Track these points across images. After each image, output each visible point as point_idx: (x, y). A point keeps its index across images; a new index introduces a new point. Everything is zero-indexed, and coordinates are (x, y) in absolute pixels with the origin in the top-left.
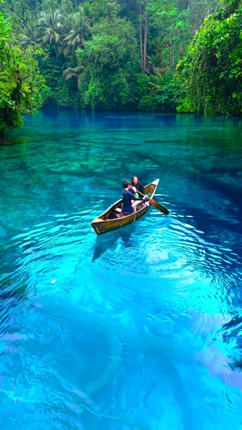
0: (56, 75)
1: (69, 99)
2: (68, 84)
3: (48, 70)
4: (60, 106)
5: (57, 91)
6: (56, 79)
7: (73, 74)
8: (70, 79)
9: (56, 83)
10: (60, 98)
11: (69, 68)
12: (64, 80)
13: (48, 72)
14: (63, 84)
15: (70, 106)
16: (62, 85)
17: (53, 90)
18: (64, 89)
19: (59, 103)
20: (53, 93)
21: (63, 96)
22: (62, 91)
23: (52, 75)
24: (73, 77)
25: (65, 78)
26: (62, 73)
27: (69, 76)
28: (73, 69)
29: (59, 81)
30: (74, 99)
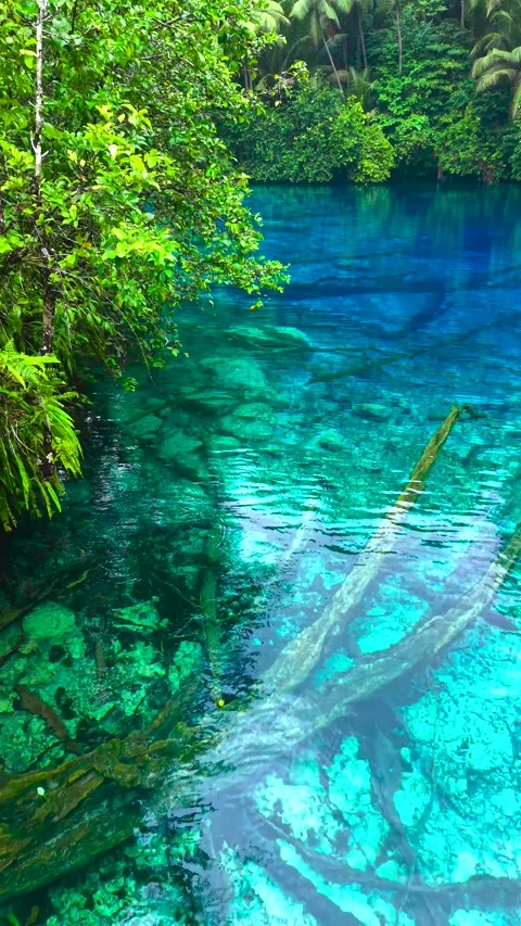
0: (450, 76)
1: (477, 151)
2: (481, 104)
3: (427, 62)
4: (446, 173)
5: (446, 125)
6: (448, 88)
7: (504, 71)
8: (491, 88)
9: (444, 101)
10: (447, 149)
11: (495, 51)
12: (470, 92)
13: (428, 69)
14: (466, 104)
15: (474, 174)
16: (463, 109)
17: (433, 123)
18: (466, 119)
19: (444, 163)
20: (430, 131)
21: (461, 141)
22: (459, 125)
23: (439, 77)
24: (503, 78)
25: (476, 85)
26: (468, 70)
27: (490, 78)
28: (506, 55)
29: (456, 94)
30: (492, 150)
